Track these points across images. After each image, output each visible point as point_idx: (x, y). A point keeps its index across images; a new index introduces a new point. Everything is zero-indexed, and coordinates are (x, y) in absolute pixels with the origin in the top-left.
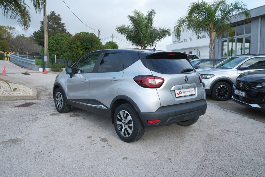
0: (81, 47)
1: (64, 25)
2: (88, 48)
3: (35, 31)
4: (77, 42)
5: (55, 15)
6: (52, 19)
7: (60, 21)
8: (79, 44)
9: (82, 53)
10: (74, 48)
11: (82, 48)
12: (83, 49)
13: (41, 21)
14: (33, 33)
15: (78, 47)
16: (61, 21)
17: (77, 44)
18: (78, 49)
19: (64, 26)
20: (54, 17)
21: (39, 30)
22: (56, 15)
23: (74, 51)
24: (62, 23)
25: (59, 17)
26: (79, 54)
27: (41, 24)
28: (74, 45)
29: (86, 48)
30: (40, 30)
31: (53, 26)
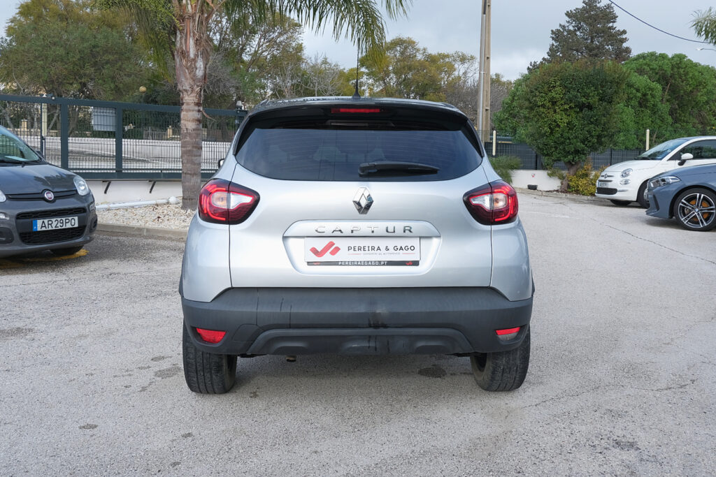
0: (565, 103)
1: (624, 36)
2: (590, 107)
3: (535, 63)
4: (554, 87)
5: (598, 5)
6: (584, 21)
7: (611, 25)
8: (557, 93)
9: (566, 121)
10: (543, 106)
11: (567, 107)
12: (570, 107)
13: (552, 31)
14: (528, 68)
15: (554, 103)
16: (615, 25)
17: (553, 94)
18: (555, 112)
19: (625, 40)
20: (592, 13)
21: (544, 59)
22: (599, 8)
23: (543, 115)
24: (617, 29)
25: (610, 12)
26: (558, 126)
27: (553, 38)
28: (542, 97)
29: (581, 107)
30: (546, 57)
31: (589, 41)
